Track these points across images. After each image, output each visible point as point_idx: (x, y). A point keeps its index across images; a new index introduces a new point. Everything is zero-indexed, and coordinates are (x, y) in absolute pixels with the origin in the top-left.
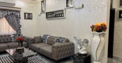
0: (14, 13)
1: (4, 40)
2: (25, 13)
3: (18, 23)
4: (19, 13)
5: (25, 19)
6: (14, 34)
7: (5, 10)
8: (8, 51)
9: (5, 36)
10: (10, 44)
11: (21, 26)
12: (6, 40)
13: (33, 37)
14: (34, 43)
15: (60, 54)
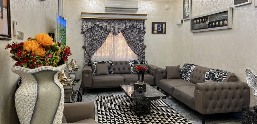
0: (135, 24)
1: (119, 69)
2: (153, 24)
3: (141, 41)
4: (144, 24)
5: (153, 33)
6: (134, 61)
7: (122, 20)
8: (124, 87)
9: (121, 63)
10: (127, 76)
11: (145, 47)
12: (122, 70)
13: (164, 68)
14: (165, 77)
15: (211, 103)
